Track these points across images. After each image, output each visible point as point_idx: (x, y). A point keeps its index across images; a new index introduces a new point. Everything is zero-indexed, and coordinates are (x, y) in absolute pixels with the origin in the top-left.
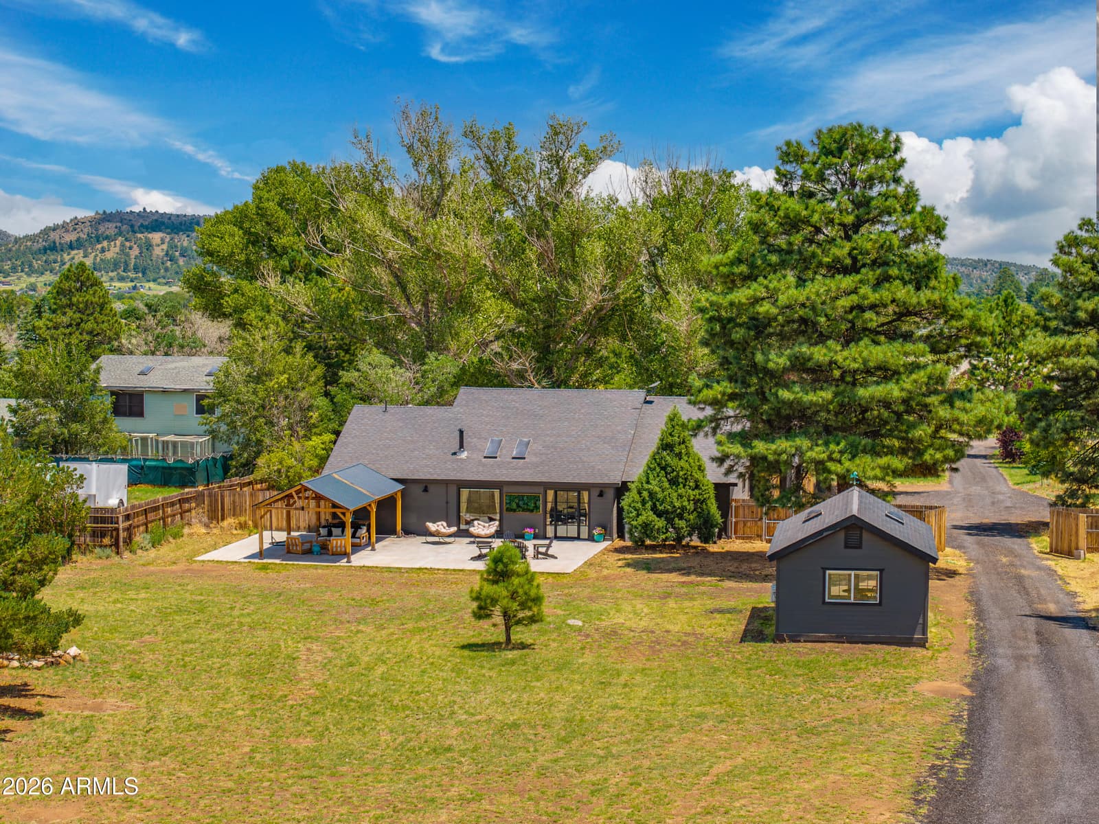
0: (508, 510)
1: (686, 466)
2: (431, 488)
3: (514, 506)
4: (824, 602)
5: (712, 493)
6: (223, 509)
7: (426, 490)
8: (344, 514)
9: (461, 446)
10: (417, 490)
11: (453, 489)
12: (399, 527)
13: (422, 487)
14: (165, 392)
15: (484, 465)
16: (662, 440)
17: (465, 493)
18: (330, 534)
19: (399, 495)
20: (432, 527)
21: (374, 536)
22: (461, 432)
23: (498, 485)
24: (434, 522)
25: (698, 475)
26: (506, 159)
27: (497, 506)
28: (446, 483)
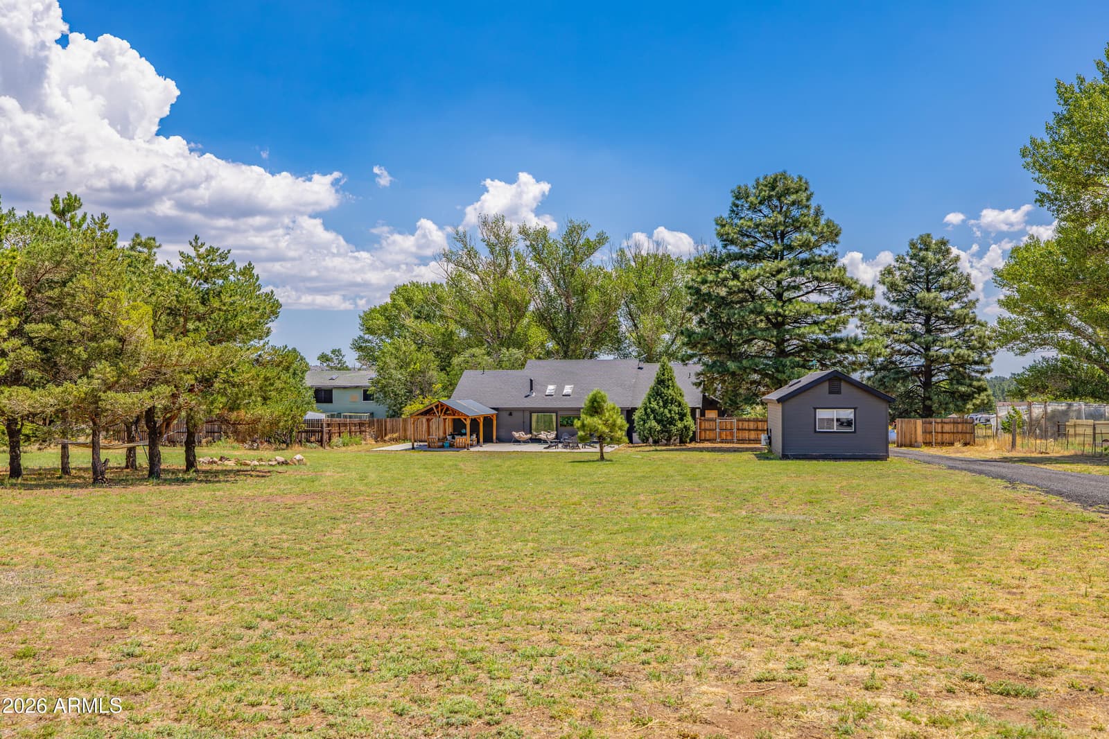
0: (561, 425)
1: (673, 393)
2: (514, 414)
3: (565, 423)
4: (815, 431)
5: (689, 411)
6: (386, 429)
7: (511, 414)
8: (465, 419)
9: (531, 389)
10: (505, 414)
11: (527, 414)
12: (494, 437)
13: (508, 413)
14: (345, 388)
15: (546, 399)
16: (658, 378)
17: (534, 416)
18: (453, 438)
19: (495, 416)
20: (516, 435)
21: (481, 440)
22: (531, 381)
23: (555, 411)
24: (517, 432)
25: (679, 399)
26: (543, 246)
27: (555, 424)
28: (523, 410)
